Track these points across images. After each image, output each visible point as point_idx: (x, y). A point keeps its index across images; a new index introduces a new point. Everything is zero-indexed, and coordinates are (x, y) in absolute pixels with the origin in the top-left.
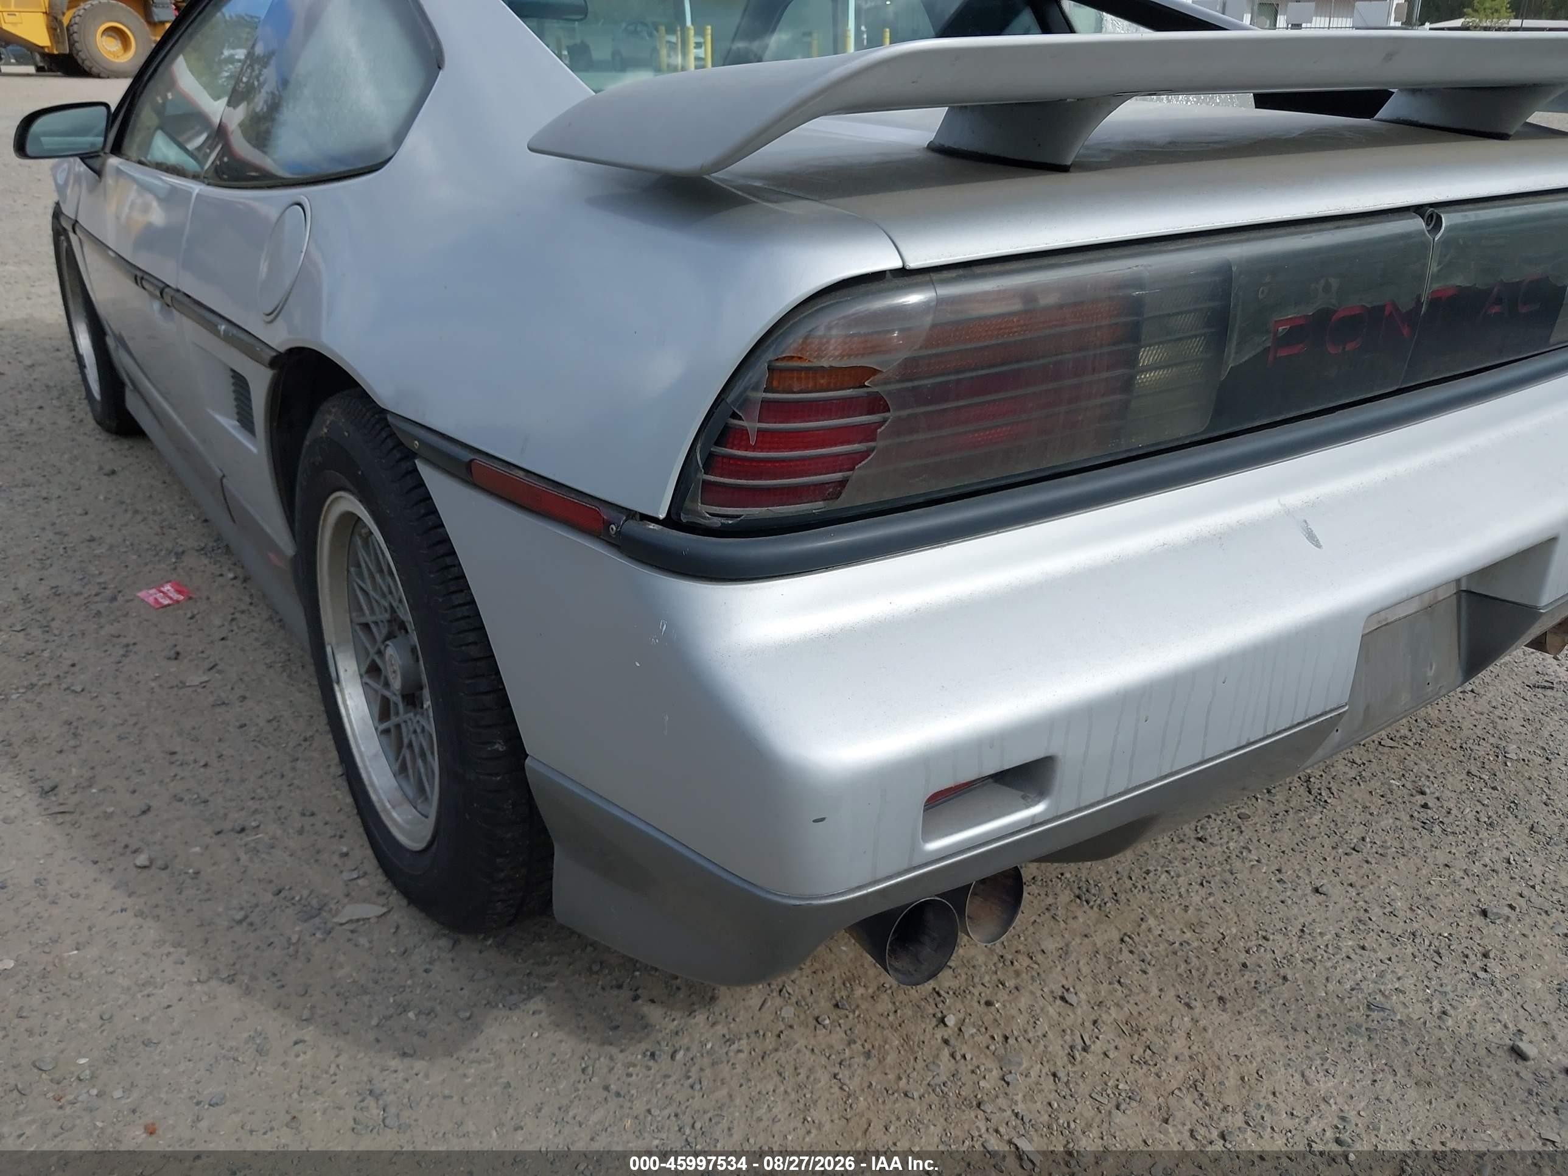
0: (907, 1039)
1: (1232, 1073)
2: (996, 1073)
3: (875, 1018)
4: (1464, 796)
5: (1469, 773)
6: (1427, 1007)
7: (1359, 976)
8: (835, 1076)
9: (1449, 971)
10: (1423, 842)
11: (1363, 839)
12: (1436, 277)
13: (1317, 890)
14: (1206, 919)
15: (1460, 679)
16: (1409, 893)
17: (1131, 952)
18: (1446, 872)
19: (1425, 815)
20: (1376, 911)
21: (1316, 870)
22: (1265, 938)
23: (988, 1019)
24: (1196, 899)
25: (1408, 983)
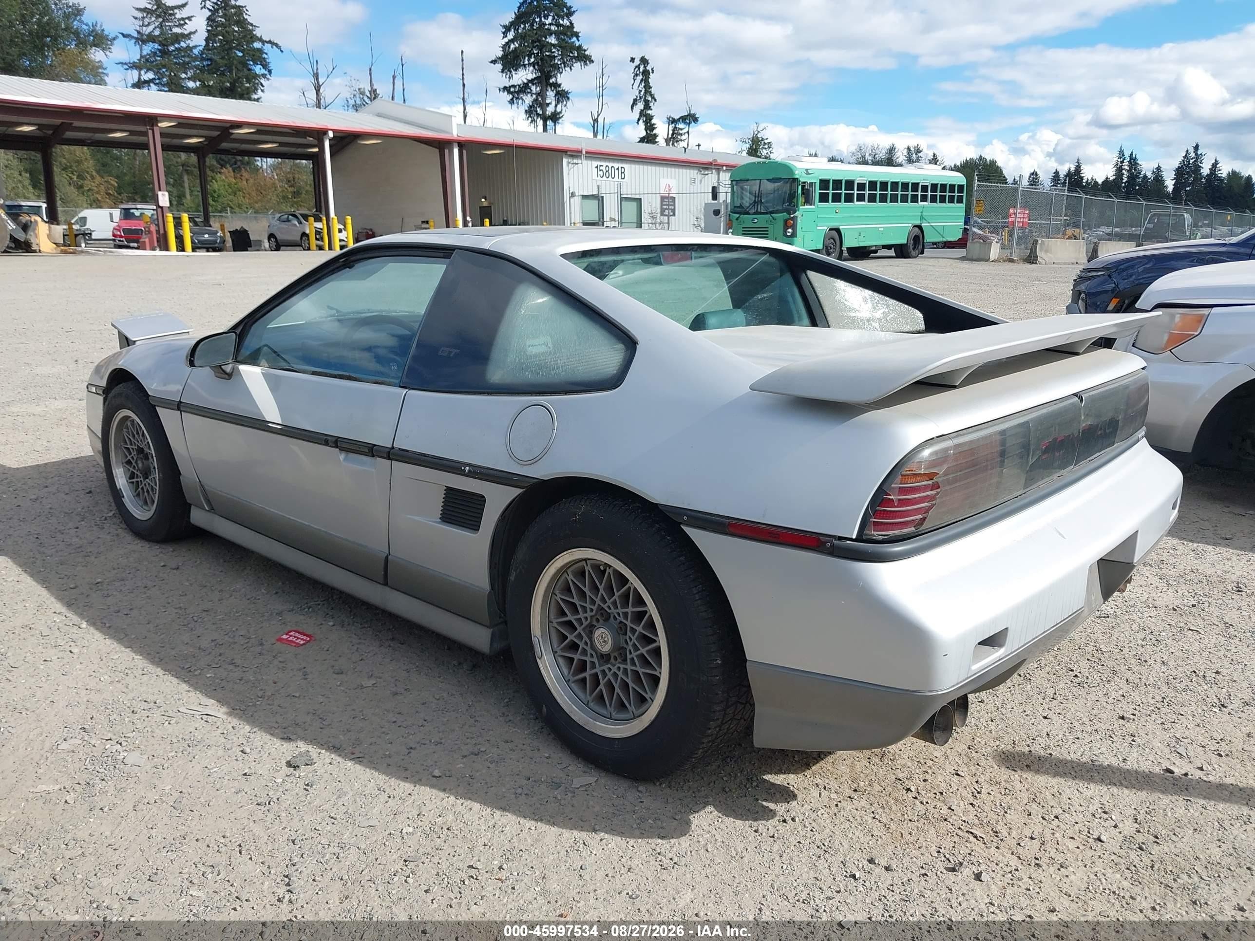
0: (896, 800)
1: (1047, 794)
2: (945, 808)
3: (876, 793)
4: (1091, 670)
5: (1088, 660)
6: (1116, 758)
7: (1082, 750)
8: (874, 818)
9: (1118, 743)
10: (1082, 692)
11: (1055, 694)
12: (1084, 421)
13: (1045, 718)
14: (1002, 735)
15: (1102, 600)
16: (1086, 714)
17: (976, 752)
18: (1098, 703)
19: (1077, 680)
20: (1076, 723)
21: (1040, 709)
22: (1034, 739)
23: (928, 787)
24: (993, 728)
25: (1104, 749)
